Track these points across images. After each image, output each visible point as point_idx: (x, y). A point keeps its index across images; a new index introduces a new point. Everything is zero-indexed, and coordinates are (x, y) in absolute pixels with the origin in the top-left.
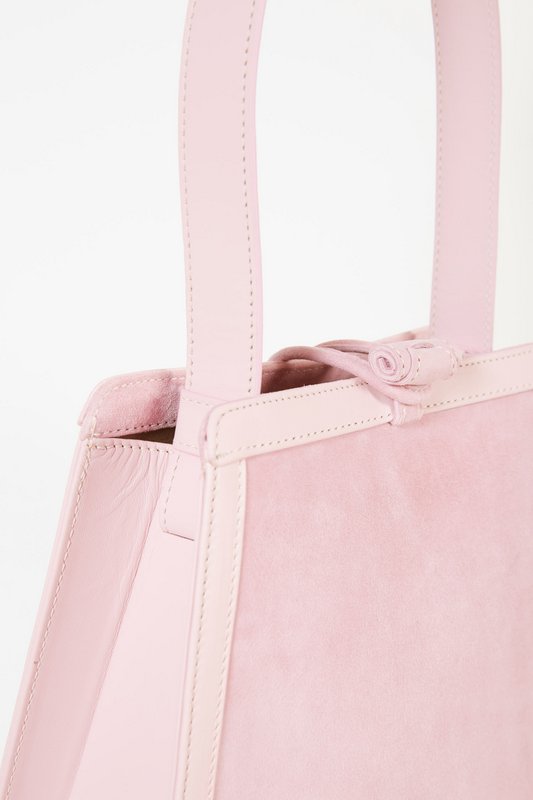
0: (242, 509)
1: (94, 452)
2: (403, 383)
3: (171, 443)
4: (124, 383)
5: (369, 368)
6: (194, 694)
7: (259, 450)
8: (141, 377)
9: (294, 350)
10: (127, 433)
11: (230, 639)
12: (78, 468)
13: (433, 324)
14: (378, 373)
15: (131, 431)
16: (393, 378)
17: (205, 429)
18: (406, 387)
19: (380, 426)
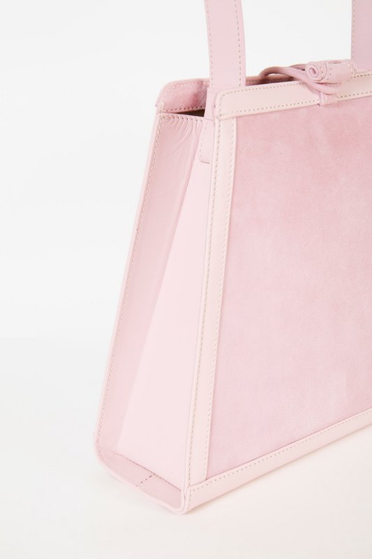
0: (235, 143)
1: (163, 120)
2: (322, 81)
3: (203, 116)
4: (178, 84)
5: (306, 75)
6: (211, 234)
7: (243, 113)
8: (187, 82)
9: (274, 68)
10: (181, 111)
11: (230, 207)
12: (156, 128)
13: (353, 57)
14: (310, 77)
15: (183, 110)
16: (317, 79)
17: (214, 102)
18: (325, 84)
19: (312, 106)
